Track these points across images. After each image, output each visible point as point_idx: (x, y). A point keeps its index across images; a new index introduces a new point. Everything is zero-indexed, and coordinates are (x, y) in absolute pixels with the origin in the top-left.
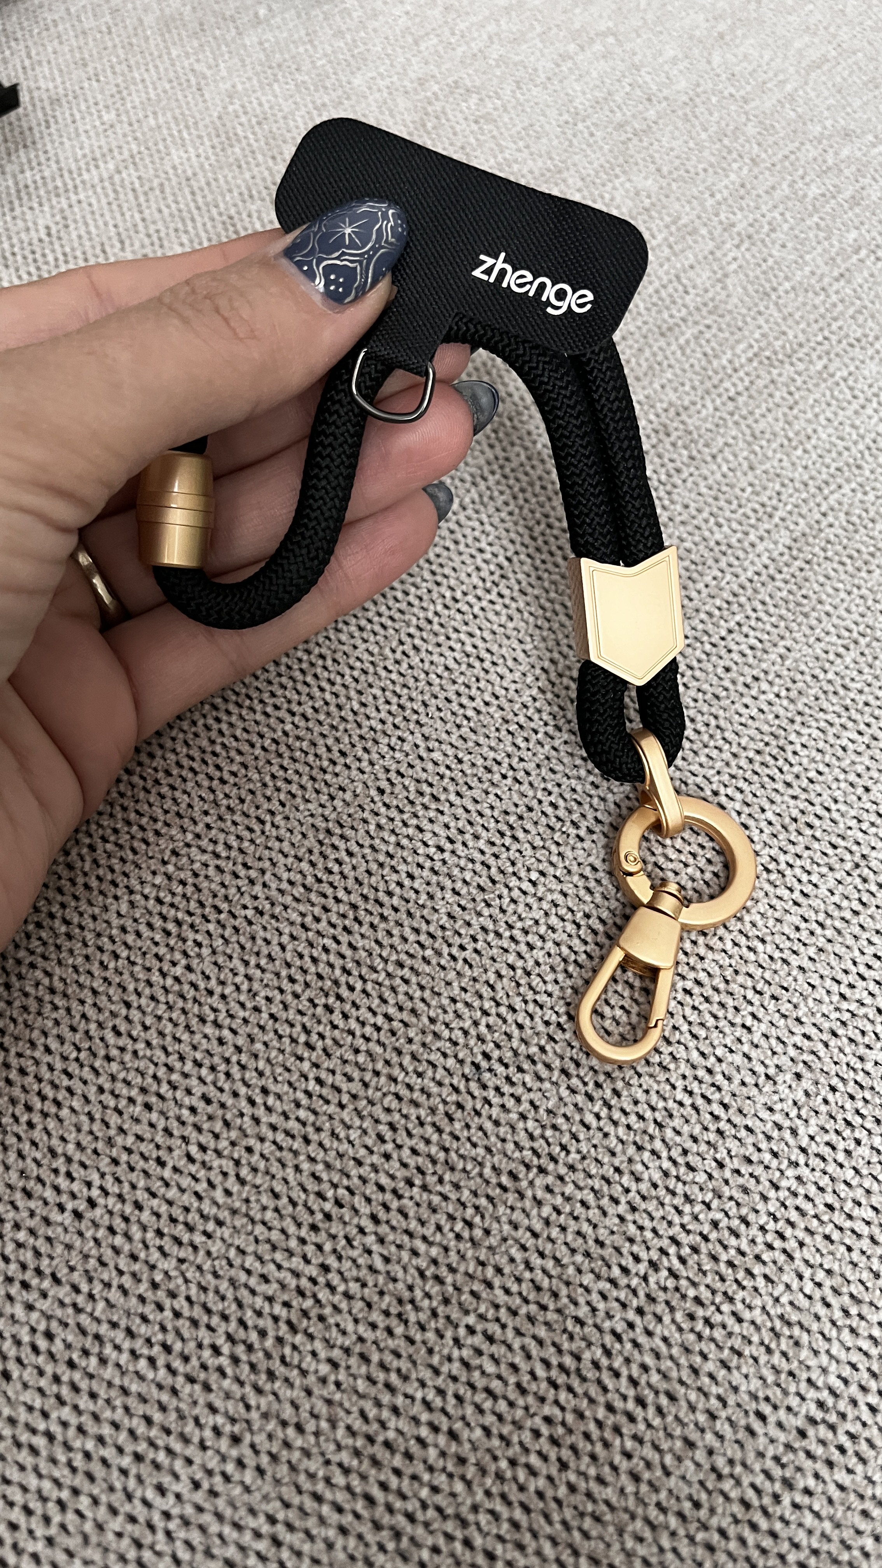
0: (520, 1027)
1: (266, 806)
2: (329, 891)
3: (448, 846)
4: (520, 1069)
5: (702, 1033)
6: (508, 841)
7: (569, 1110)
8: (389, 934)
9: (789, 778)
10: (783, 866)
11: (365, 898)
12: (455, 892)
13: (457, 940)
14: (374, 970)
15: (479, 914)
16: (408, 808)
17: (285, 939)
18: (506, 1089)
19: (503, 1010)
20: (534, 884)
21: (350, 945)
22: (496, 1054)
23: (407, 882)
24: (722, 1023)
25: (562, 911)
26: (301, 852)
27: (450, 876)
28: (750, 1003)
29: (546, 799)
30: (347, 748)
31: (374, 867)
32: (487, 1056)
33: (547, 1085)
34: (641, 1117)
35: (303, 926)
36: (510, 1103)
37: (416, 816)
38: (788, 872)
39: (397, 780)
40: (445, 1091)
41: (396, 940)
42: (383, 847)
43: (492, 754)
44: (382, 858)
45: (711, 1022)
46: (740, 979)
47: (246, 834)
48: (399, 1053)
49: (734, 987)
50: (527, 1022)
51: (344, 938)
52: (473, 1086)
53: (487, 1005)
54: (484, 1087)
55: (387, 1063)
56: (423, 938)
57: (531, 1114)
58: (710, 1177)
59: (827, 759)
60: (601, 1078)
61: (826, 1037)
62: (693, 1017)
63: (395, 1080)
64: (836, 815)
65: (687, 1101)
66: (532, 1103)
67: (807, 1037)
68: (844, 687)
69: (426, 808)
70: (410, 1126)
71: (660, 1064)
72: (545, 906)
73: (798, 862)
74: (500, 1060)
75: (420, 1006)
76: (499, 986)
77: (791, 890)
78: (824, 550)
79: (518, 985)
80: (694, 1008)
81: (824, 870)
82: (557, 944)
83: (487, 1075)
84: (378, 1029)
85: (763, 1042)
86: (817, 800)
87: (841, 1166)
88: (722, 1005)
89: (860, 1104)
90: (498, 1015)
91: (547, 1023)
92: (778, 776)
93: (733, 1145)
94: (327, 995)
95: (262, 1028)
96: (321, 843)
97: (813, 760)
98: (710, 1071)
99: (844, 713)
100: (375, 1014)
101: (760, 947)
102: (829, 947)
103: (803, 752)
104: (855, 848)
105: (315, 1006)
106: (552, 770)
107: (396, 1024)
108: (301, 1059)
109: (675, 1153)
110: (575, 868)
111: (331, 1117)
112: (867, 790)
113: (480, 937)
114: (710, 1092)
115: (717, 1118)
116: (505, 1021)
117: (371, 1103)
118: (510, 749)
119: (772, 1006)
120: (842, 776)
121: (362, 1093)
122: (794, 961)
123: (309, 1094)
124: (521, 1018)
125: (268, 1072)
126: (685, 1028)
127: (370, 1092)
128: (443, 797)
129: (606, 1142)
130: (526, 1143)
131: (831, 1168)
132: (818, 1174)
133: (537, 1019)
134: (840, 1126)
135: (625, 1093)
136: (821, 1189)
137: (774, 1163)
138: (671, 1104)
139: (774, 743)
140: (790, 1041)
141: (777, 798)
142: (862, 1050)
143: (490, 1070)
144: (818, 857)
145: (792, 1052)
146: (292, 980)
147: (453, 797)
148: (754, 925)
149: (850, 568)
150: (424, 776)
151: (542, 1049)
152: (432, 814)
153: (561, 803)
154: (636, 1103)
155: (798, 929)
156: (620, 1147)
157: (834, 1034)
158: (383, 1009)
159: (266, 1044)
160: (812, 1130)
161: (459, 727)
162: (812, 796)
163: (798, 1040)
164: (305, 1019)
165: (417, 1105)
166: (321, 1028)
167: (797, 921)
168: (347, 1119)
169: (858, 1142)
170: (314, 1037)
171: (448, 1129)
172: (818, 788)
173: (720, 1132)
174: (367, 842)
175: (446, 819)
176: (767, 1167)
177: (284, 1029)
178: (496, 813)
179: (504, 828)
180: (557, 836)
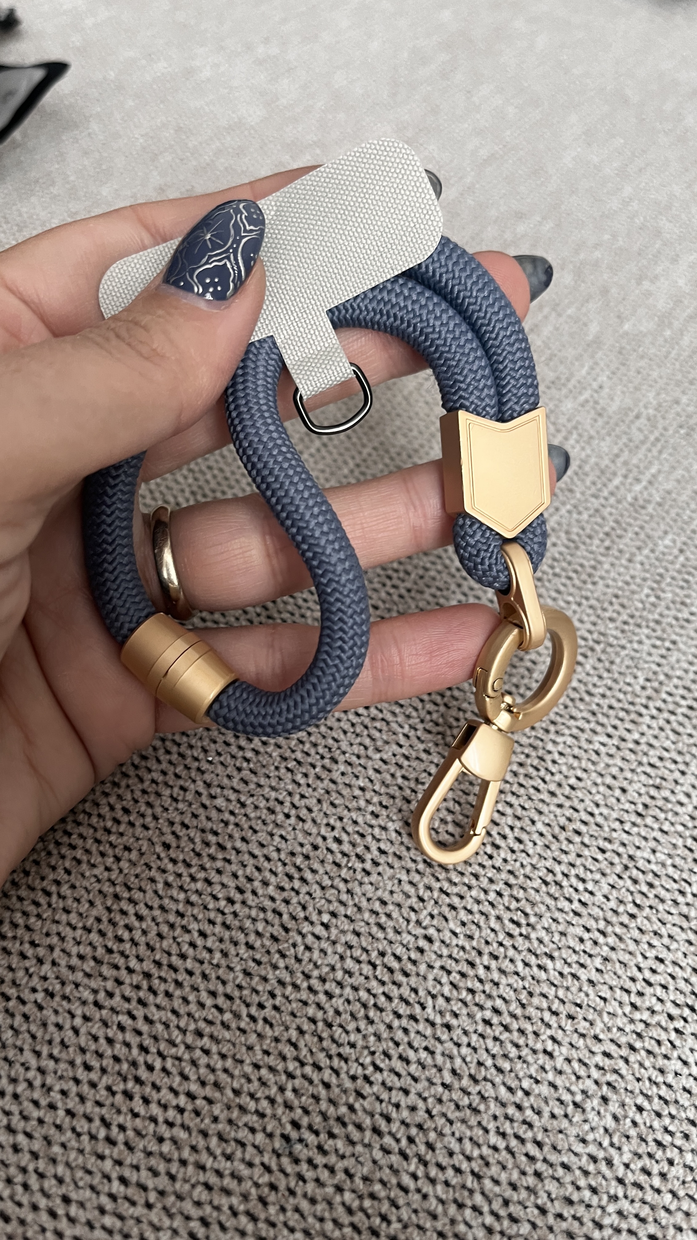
0: (327, 1086)
1: (51, 876)
2: (121, 962)
3: (238, 897)
4: (332, 1135)
5: (506, 1066)
6: (297, 884)
7: (386, 1174)
8: (185, 1000)
9: (553, 787)
10: (559, 877)
11: (158, 964)
12: (250, 946)
13: (256, 999)
14: (172, 1043)
15: (275, 967)
16: (195, 861)
17: (78, 1021)
18: (319, 1160)
19: (308, 1070)
20: (326, 926)
21: (146, 1018)
22: (305, 1121)
23: (199, 942)
24: (525, 1052)
25: (357, 953)
26: (90, 922)
27: (242, 929)
28: (549, 1026)
29: (330, 835)
30: (129, 805)
31: (165, 929)
32: (296, 1125)
33: (359, 1148)
34: (458, 1170)
35: (96, 1004)
36: (324, 1175)
37: (203, 868)
38: (565, 883)
39: (182, 832)
40: (258, 1171)
41: (193, 1007)
42: (173, 906)
43: (273, 794)
44: (172, 918)
45: (513, 1052)
46: (536, 1001)
47: (31, 909)
48: (204, 1134)
49: (531, 1011)
50: (334, 1080)
51: (139, 1012)
52: (285, 1161)
53: (292, 1066)
54: (297, 1161)
55: (194, 1148)
56: (221, 1001)
57: (347, 1185)
58: (534, 1226)
59: (584, 764)
60: (414, 1131)
61: (625, 1052)
62: (496, 1049)
63: (203, 1168)
64: (599, 819)
65: (501, 1144)
66: (347, 1172)
67: (607, 1055)
68: (589, 693)
69: (213, 858)
70: (223, 1218)
71: (470, 1106)
72: (340, 949)
73: (573, 872)
74: (310, 1128)
75: (223, 1078)
76: (301, 1044)
77: (570, 901)
78: (552, 567)
79: (321, 1039)
80: (496, 1039)
81: (598, 876)
82: (355, 989)
83: (298, 1147)
84: (181, 1111)
85: (566, 1068)
86: (580, 807)
87: (658, 1191)
88: (521, 1031)
89: (667, 1121)
90: (304, 1076)
91: (354, 1078)
92: (542, 786)
93: (551, 1186)
94: (125, 1080)
95: (59, 1127)
96: (109, 910)
97: (572, 767)
98: (519, 1107)
99: (592, 718)
100: (176, 1093)
101: (549, 964)
102: (613, 956)
103: (561, 760)
104: (621, 850)
105: (113, 1094)
106: (333, 804)
107: (199, 1102)
108: (101, 1157)
109: (497, 1205)
110: (364, 904)
111: (138, 1221)
112: (624, 791)
113: (278, 992)
114: (522, 1130)
115: (531, 1159)
116: (311, 1082)
117: (180, 1197)
118: (290, 787)
119: (568, 1026)
120: (599, 780)
121: (169, 1189)
122: (583, 974)
123: (113, 1197)
124: (327, 1075)
125: (68, 1179)
126: (489, 1062)
127: (178, 1185)
128: (229, 845)
129: (426, 1205)
130: (345, 1219)
131: (650, 1196)
132: (637, 1205)
133: (343, 1075)
134: (652, 1147)
135: (439, 1145)
136: (643, 1220)
137: (595, 1201)
138: (485, 1151)
139: (534, 754)
140: (591, 1062)
141: (545, 809)
142: (661, 1062)
143: (301, 1140)
144: (589, 863)
145: (595, 1074)
146: (88, 1068)
147: (239, 844)
148: (541, 941)
149: (577, 582)
150: (209, 825)
151: (351, 1108)
152: (219, 864)
153: (345, 837)
154: (451, 1154)
155: (582, 940)
156: (440, 1209)
157: (632, 1048)
158: (185, 1087)
159: (63, 1145)
160: (627, 1158)
161: (239, 769)
162: (576, 803)
163: (599, 1059)
164: (104, 1111)
165: (227, 1192)
166: (121, 1119)
167: (580, 931)
168: (155, 1220)
169: (671, 1162)
170: (115, 1130)
171: (262, 1216)
172: (580, 794)
173: (538, 1175)
174: (156, 903)
175: (234, 867)
176: (589, 1206)
177: (82, 1126)
178: (283, 856)
179: (292, 871)
180: (344, 873)
